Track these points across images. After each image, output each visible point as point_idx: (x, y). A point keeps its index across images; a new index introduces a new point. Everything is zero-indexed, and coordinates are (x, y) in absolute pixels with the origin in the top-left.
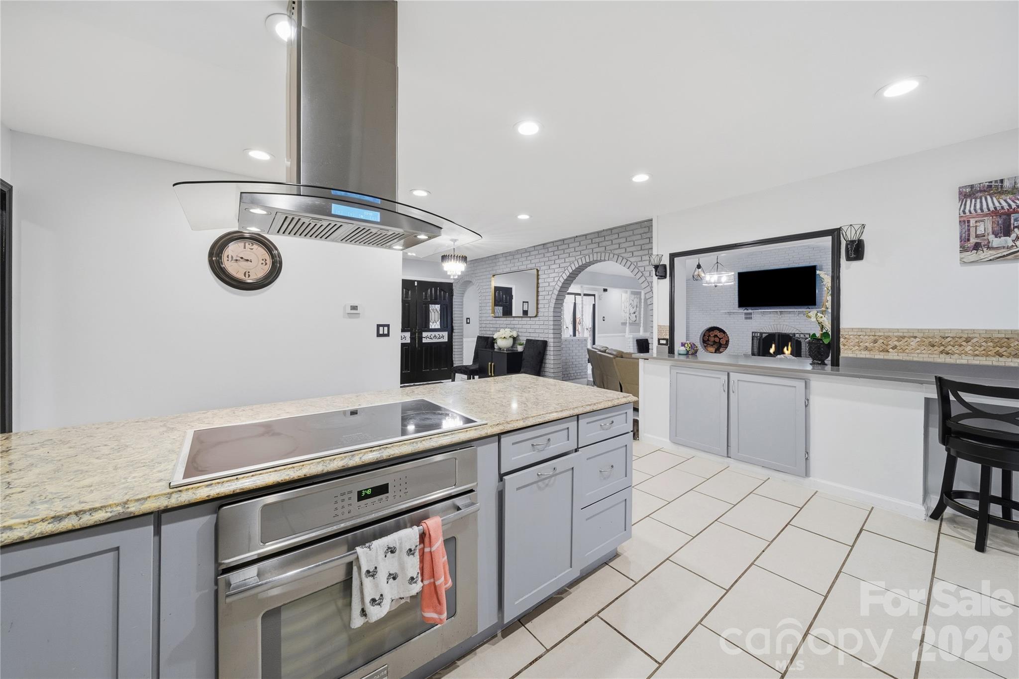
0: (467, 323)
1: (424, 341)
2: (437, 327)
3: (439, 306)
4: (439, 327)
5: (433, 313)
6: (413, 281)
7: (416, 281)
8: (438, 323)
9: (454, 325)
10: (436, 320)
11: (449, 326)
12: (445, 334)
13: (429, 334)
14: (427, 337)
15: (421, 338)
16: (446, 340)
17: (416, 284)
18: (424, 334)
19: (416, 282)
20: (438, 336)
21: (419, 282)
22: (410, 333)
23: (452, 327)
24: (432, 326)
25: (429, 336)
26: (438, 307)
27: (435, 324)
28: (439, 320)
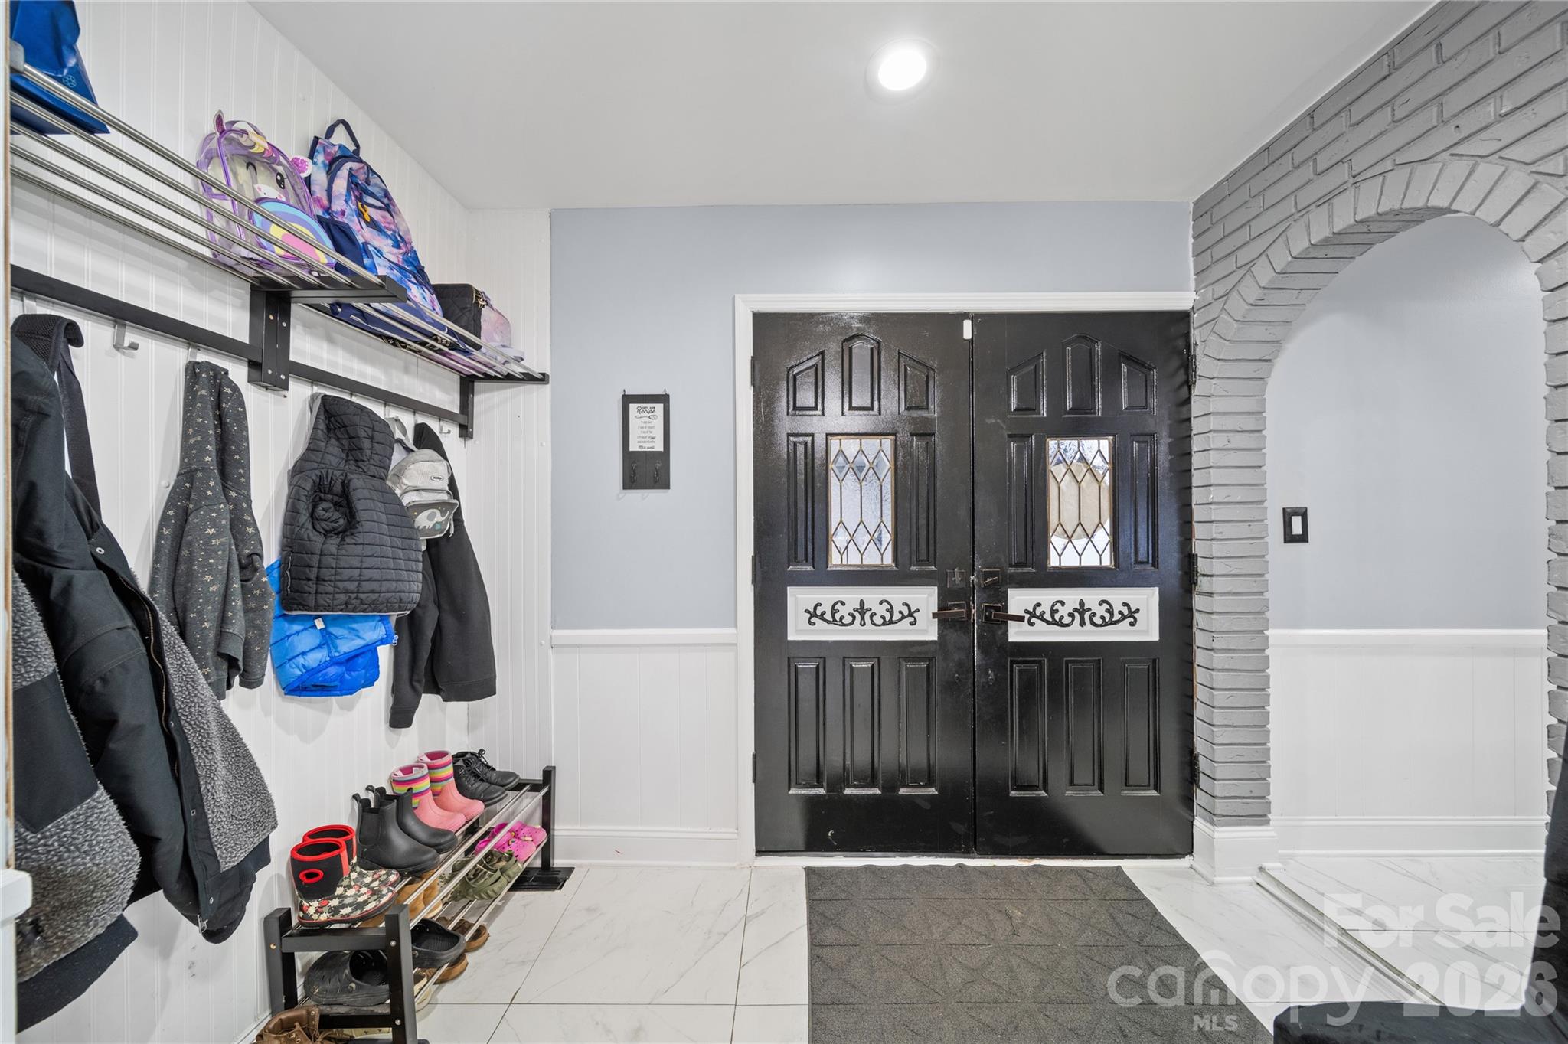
0: (1289, 538)
1: (1017, 633)
2: (1091, 560)
3: (1105, 444)
4: (1107, 561)
5: (1068, 486)
6: (955, 319)
7: (965, 315)
8: (1102, 538)
9: (1198, 548)
10: (1090, 520)
11: (1170, 558)
12: (1147, 601)
13: (1045, 597)
14: (1033, 615)
15: (998, 617)
16: (1148, 629)
17: (967, 334)
18: (1018, 600)
19: (967, 325)
20: (1101, 611)
21: (982, 320)
22: (935, 589)
23: (1189, 562)
24: (1063, 554)
25: (1046, 608)
26: (1097, 450)
27: (1080, 542)
28: (1107, 525)
